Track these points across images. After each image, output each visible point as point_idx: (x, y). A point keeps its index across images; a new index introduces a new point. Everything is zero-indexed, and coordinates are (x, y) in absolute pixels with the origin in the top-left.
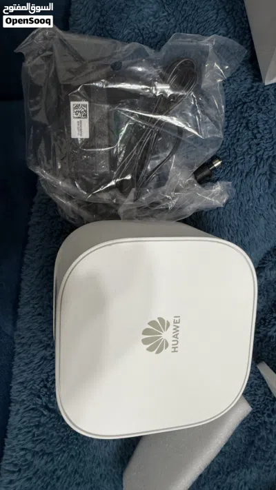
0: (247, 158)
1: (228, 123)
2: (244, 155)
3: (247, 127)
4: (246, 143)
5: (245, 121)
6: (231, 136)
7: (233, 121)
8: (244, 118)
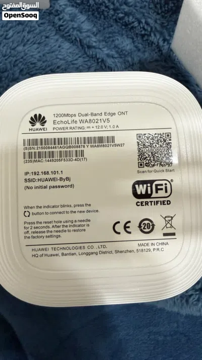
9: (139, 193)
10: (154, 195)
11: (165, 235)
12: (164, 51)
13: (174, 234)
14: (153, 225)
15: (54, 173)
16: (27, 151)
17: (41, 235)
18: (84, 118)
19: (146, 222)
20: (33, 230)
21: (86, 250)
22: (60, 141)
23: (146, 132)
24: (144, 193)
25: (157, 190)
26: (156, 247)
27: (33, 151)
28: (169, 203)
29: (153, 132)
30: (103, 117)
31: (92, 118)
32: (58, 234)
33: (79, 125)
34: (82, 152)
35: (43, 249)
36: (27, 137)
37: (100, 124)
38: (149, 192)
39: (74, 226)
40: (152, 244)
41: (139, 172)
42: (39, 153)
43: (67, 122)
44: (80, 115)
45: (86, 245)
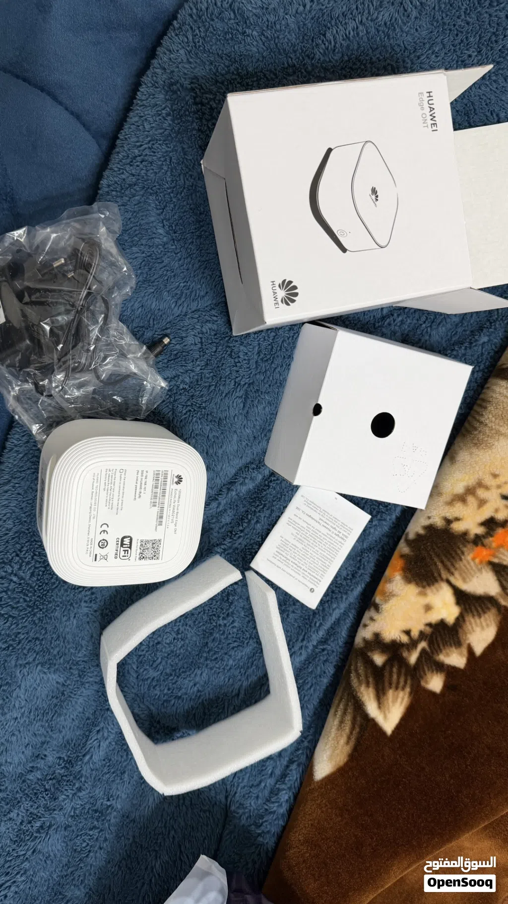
0: (228, 381)
1: (217, 349)
2: (226, 378)
3: (230, 355)
4: (229, 369)
5: (229, 350)
6: (217, 359)
7: (220, 347)
8: (229, 347)
9: (125, 540)
10: (122, 549)
11: (96, 555)
12: (216, 548)
13: (96, 560)
14: (103, 548)
15: (145, 489)
16: (161, 472)
17: (107, 479)
18: (176, 508)
19: (106, 544)
20: (111, 474)
21: (93, 507)
22: (164, 493)
23: (162, 545)
24: (124, 543)
25: (125, 551)
26: (89, 549)
27: (160, 476)
28: (116, 558)
29: (161, 549)
30: (175, 519)
31: (175, 512)
32: (106, 490)
33: (172, 504)
34: (155, 506)
35: (97, 480)
36: (169, 473)
37: (171, 517)
38: (124, 546)
39: (110, 500)
40: (91, 547)
41: (138, 540)
42: (158, 480)
43: (175, 497)
44: (178, 506)
45: (96, 507)
